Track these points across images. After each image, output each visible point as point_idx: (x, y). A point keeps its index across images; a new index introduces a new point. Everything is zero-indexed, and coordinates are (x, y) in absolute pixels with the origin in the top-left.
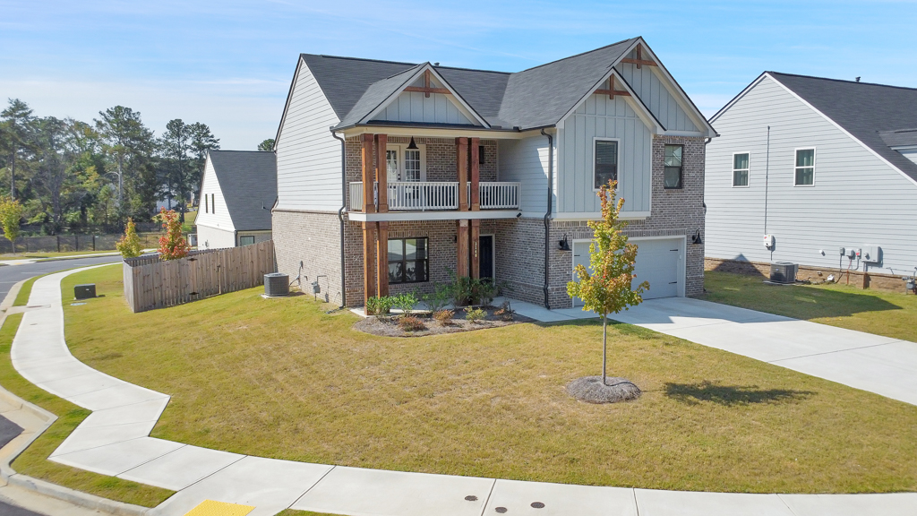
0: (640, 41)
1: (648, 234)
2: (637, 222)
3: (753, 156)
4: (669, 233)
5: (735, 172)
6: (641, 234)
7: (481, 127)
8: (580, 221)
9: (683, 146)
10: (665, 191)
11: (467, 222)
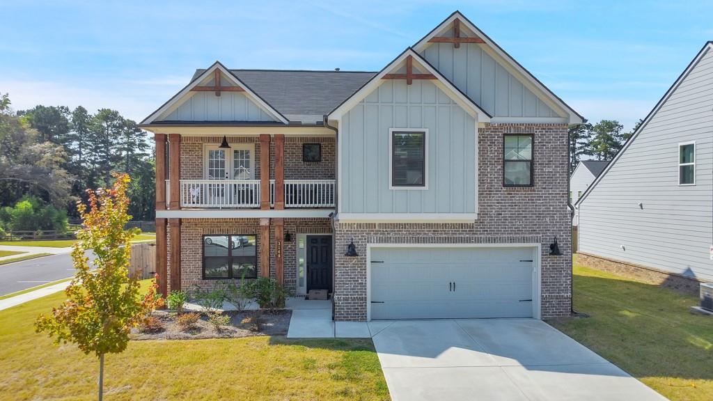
0: (457, 16)
1: (479, 241)
2: (462, 225)
3: (698, 147)
4: (512, 240)
5: (681, 166)
6: (468, 241)
7: (280, 124)
8: (377, 223)
9: (533, 135)
10: (504, 189)
11: (268, 221)
